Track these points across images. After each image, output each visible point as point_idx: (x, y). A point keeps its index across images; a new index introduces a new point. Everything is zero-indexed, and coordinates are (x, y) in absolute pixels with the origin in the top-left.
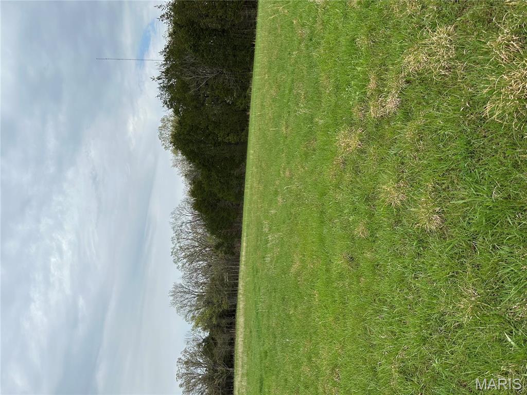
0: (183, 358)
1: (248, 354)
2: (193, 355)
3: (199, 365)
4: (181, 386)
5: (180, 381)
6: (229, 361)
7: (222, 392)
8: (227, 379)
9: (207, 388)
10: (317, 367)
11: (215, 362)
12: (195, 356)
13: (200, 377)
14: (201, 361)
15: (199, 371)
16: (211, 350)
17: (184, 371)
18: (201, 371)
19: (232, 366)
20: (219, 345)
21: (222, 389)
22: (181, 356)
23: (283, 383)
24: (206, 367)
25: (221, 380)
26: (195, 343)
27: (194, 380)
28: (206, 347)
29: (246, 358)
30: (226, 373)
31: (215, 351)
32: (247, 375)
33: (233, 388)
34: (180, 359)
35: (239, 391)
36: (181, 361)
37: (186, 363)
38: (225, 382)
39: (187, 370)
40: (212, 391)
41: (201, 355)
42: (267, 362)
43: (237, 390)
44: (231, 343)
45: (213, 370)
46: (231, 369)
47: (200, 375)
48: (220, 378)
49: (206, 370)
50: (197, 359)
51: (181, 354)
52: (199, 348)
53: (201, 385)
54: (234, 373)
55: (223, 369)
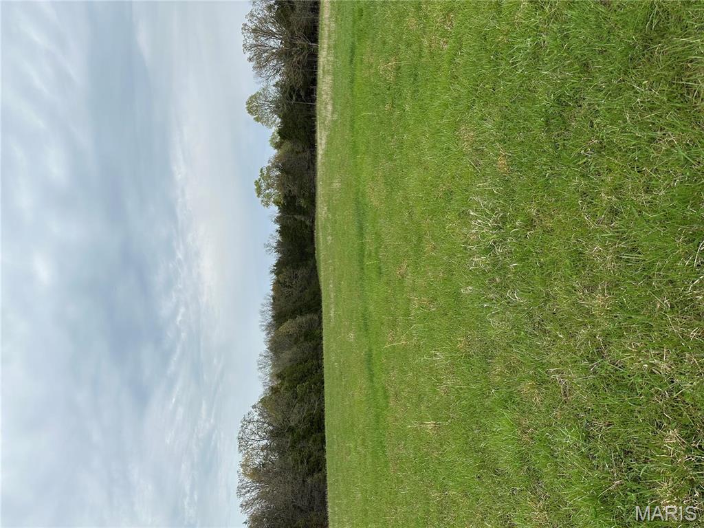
0: (249, 24)
1: (337, 19)
2: (263, 21)
3: (271, 35)
4: (250, 59)
5: (248, 54)
6: (312, 33)
7: (302, 72)
8: (308, 57)
9: (283, 66)
10: (426, 16)
11: (293, 34)
12: (266, 22)
13: (274, 51)
14: (274, 30)
15: (272, 43)
16: (286, 16)
17: (252, 41)
18: (275, 43)
19: (315, 40)
20: (297, 10)
21: (303, 69)
22: (246, 21)
23: (380, 46)
24: (281, 39)
25: (301, 57)
26: (264, 5)
27: (266, 54)
28: (280, 11)
29: (333, 25)
30: (308, 49)
31: (292, 18)
32: (335, 48)
33: (316, 68)
34: (245, 25)
35: (324, 68)
36: (247, 28)
37: (254, 31)
38: (306, 60)
39: (256, 41)
40: (291, 70)
41: (274, 23)
42: (362, 24)
43: (322, 68)
44: (314, 9)
45: (290, 43)
46: (315, 44)
47: (274, 48)
48: (299, 54)
49: (281, 43)
50: (268, 28)
51: (246, 17)
52: (271, 12)
53: (275, 62)
54: (317, 49)
55: (303, 43)
